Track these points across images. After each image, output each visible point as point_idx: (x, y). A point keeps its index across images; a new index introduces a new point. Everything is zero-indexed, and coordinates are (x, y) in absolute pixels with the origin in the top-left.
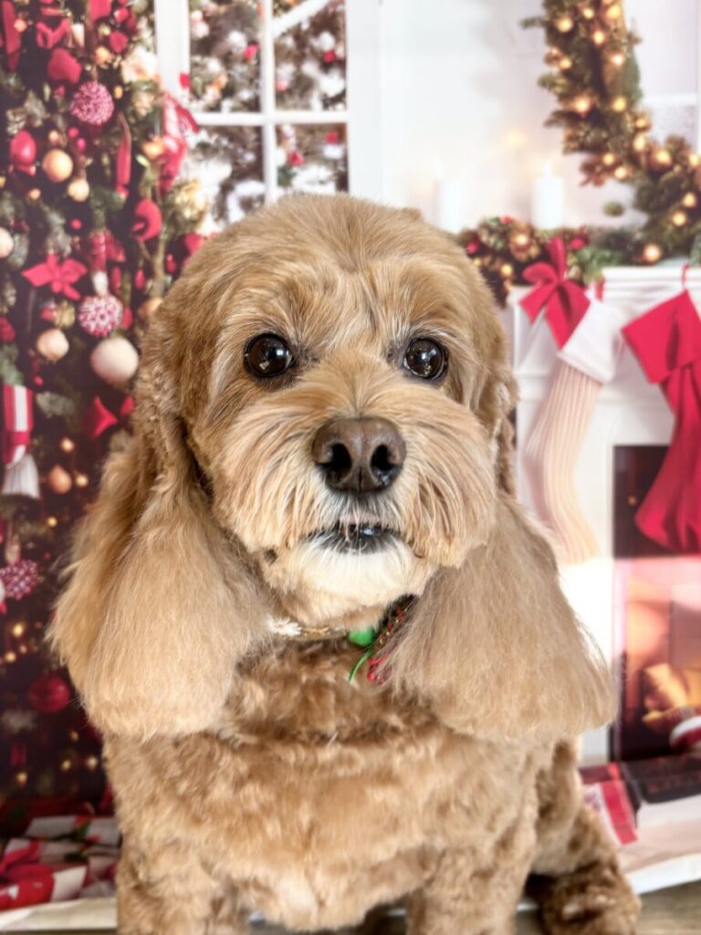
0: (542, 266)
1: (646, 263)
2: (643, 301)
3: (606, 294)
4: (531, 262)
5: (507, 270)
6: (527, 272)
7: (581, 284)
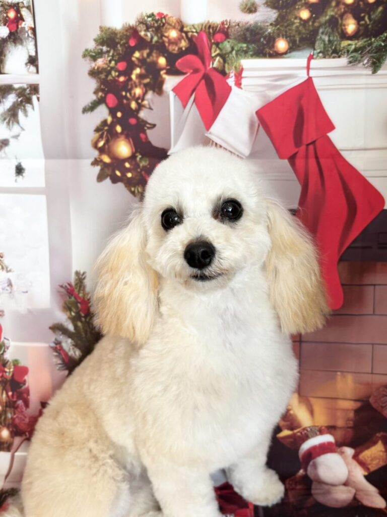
0: (190, 57)
1: (277, 55)
2: (275, 87)
3: (244, 81)
4: (182, 53)
5: (162, 61)
6: (179, 63)
7: (224, 73)
